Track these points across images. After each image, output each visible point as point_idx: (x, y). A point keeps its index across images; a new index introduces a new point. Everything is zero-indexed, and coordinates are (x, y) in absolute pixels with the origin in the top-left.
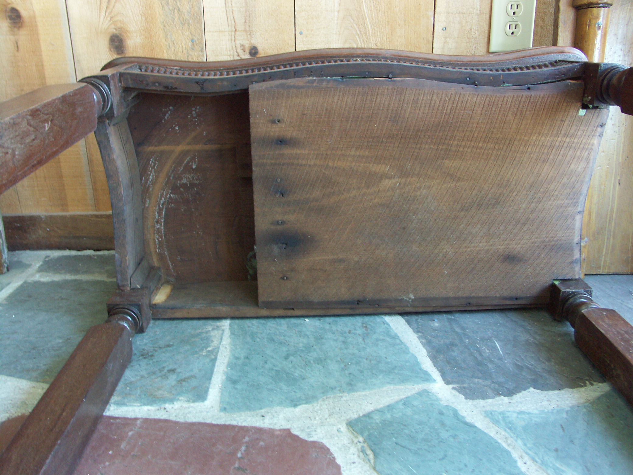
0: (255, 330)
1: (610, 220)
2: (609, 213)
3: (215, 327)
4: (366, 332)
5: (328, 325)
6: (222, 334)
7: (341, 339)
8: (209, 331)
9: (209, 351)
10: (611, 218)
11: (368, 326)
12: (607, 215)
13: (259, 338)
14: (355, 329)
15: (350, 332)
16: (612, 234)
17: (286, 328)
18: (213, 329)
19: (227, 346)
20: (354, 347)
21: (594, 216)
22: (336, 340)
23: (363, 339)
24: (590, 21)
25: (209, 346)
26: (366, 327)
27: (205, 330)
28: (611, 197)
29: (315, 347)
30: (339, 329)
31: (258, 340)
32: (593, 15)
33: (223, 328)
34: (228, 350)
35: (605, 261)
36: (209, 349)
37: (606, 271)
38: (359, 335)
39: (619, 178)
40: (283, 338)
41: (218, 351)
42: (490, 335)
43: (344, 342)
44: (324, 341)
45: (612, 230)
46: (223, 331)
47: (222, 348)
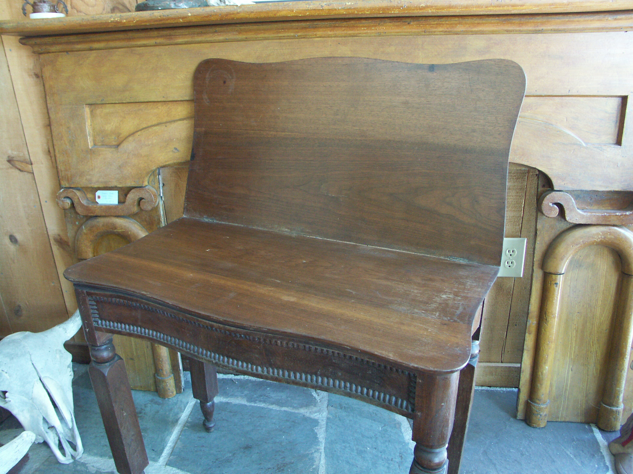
0: (339, 454)
1: (565, 391)
2: (564, 387)
3: (316, 450)
4: (401, 460)
5: (380, 453)
6: (320, 455)
7: (387, 465)
8: (313, 453)
9: (314, 469)
10: (566, 389)
11: (403, 456)
12: (563, 388)
13: (341, 460)
14: (395, 458)
15: (392, 460)
16: (567, 399)
17: (356, 454)
18: (315, 451)
19: (324, 465)
20: (393, 472)
21: (554, 388)
22: (383, 466)
23: (399, 466)
24: (551, 282)
25: (314, 465)
26: (401, 456)
27: (310, 452)
28: (566, 378)
29: (372, 470)
30: (386, 457)
31: (340, 462)
32: (552, 278)
33: (320, 451)
34: (324, 468)
35: (562, 414)
36: (314, 467)
37: (563, 420)
38: (397, 463)
39: (571, 367)
40: (354, 461)
41: (319, 469)
42: (473, 469)
43: (388, 468)
44: (377, 465)
45: (567, 396)
46: (321, 453)
47: (321, 467)
